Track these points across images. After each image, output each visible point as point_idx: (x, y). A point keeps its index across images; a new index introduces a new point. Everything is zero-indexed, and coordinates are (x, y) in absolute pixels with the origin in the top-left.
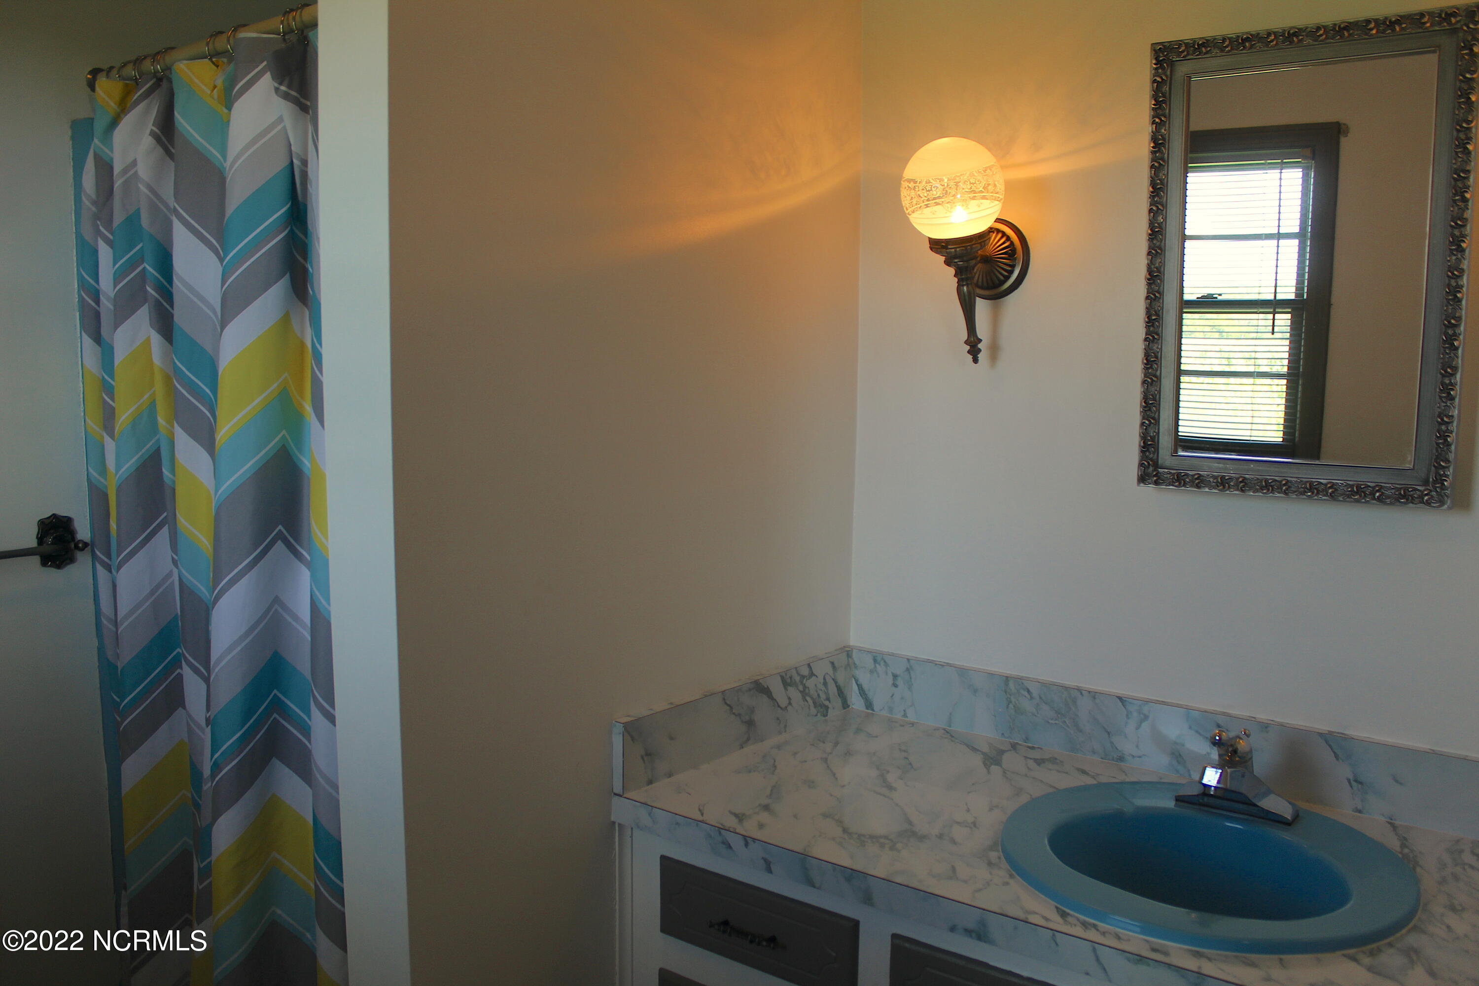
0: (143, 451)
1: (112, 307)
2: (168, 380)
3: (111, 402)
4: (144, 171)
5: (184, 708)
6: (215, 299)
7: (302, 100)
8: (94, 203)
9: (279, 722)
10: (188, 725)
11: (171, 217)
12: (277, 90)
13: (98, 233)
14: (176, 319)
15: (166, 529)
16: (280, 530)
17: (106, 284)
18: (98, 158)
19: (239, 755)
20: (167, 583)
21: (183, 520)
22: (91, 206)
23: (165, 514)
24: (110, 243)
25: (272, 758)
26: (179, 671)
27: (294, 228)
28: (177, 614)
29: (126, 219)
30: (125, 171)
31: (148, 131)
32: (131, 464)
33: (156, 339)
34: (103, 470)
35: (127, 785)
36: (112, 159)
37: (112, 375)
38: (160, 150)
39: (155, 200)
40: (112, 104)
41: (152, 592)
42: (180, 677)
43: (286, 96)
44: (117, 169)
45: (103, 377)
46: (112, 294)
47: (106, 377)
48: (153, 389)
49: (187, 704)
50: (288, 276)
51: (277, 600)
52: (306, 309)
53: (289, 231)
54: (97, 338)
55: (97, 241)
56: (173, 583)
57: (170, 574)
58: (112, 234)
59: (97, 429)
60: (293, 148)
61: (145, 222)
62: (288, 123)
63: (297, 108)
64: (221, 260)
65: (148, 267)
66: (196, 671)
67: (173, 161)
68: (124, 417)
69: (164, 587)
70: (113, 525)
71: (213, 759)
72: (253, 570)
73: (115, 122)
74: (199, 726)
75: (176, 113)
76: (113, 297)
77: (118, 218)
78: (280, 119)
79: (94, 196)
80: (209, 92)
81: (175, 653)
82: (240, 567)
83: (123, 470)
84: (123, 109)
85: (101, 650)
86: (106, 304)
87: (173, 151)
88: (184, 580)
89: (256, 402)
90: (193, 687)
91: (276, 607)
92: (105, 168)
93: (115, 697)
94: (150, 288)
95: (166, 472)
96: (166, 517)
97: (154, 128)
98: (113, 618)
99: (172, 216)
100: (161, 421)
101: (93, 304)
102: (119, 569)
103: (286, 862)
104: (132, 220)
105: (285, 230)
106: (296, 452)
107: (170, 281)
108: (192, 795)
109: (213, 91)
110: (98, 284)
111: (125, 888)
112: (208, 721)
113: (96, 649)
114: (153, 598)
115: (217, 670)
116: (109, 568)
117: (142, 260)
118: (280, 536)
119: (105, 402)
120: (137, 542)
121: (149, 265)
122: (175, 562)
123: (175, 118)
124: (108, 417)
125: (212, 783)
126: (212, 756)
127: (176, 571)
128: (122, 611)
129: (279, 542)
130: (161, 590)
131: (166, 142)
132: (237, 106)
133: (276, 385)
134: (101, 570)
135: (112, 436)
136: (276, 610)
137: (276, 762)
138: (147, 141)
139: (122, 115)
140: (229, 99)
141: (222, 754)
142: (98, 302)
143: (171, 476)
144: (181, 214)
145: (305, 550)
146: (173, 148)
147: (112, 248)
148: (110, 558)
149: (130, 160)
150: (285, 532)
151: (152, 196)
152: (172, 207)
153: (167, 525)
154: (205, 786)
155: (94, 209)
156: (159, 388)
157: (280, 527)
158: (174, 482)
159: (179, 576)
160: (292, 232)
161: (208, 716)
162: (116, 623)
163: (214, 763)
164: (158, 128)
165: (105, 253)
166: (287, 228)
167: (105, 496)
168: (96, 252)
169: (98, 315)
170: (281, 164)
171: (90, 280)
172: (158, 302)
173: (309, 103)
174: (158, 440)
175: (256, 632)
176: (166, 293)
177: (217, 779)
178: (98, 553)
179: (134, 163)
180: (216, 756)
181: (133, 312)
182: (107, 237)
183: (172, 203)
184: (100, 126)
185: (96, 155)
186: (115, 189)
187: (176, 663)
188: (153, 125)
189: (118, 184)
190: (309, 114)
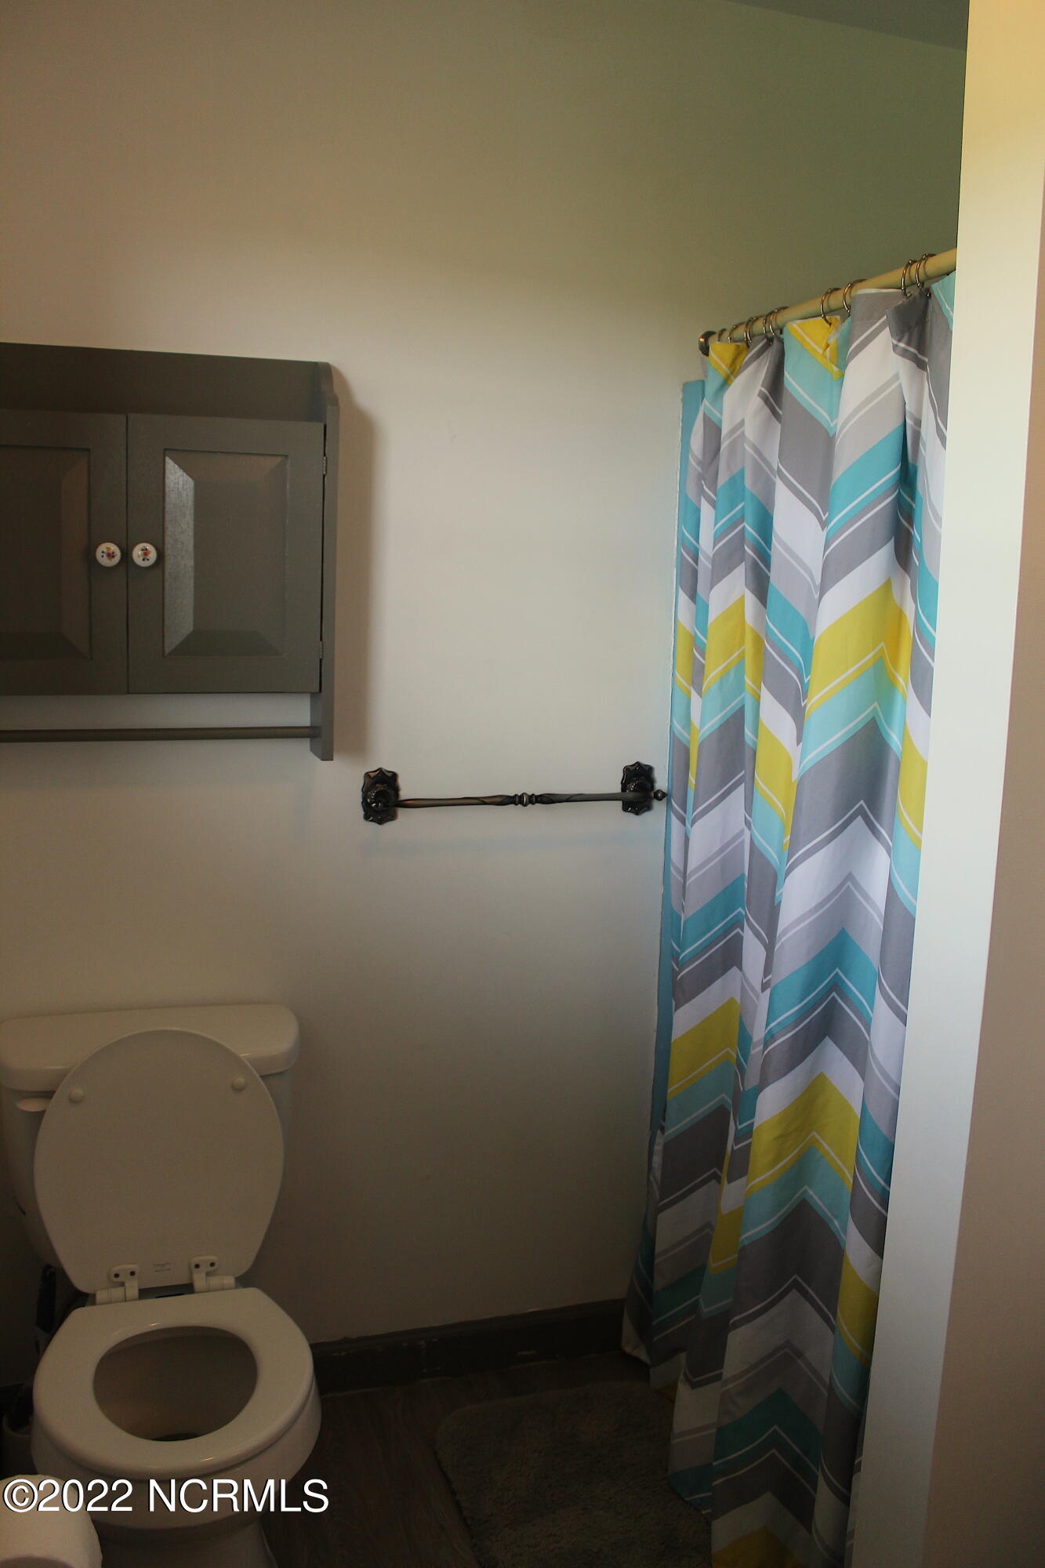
0: (728, 709)
1: (710, 567)
2: (758, 642)
3: (701, 659)
4: (750, 432)
5: (740, 968)
6: (816, 565)
7: (920, 356)
8: (700, 463)
9: (836, 1001)
10: (743, 987)
11: (773, 477)
12: (895, 347)
13: (702, 492)
14: (772, 580)
15: (742, 788)
16: (861, 805)
17: (706, 543)
18: (707, 421)
19: (794, 1029)
20: (737, 843)
21: (760, 783)
22: (696, 466)
23: (743, 772)
24: (713, 504)
25: (825, 1037)
26: (738, 930)
27: (903, 493)
28: (743, 874)
29: (730, 479)
30: (732, 431)
31: (757, 392)
32: (713, 722)
33: (750, 599)
34: (688, 723)
35: (677, 1033)
36: (721, 421)
37: (704, 632)
38: (767, 410)
39: (759, 460)
40: (724, 366)
41: (722, 850)
42: (739, 939)
43: (904, 354)
44: (724, 431)
45: (695, 633)
46: (711, 553)
47: (698, 634)
48: (743, 648)
49: (743, 966)
50: (892, 543)
51: (850, 877)
52: (907, 576)
53: (896, 497)
54: (693, 595)
55: (700, 501)
56: (743, 842)
57: (741, 833)
58: (715, 495)
59: (685, 684)
60: (907, 408)
61: (748, 483)
62: (904, 381)
63: (915, 365)
64: (824, 524)
65: (748, 528)
66: (757, 935)
67: (780, 421)
68: (712, 675)
69: (734, 845)
70: (692, 779)
71: (769, 1028)
72: (830, 844)
73: (726, 383)
74: (753, 989)
75: (786, 373)
76: (712, 556)
77: (722, 479)
78: (896, 377)
79: (700, 457)
80: (820, 351)
81: (736, 912)
82: (818, 839)
83: (706, 728)
84: (734, 370)
85: (666, 897)
86: (705, 564)
87: (781, 412)
88: (756, 844)
89: (850, 671)
90: (753, 951)
91: (849, 883)
92: (713, 431)
93: (674, 945)
94: (749, 548)
95: (748, 733)
96: (743, 775)
97: (763, 389)
98: (682, 869)
99: (775, 477)
100: (748, 681)
101: (692, 562)
102: (693, 822)
103: (825, 1145)
104: (736, 481)
105: (893, 493)
106: (885, 724)
107: (768, 542)
108: (738, 1056)
109: (825, 350)
110: (698, 543)
111: (663, 1129)
112: (764, 987)
113: (661, 897)
114: (722, 855)
115: (783, 939)
116: (683, 821)
117: (742, 519)
118: (860, 812)
119: (695, 658)
120: (713, 799)
121: (749, 525)
122: (748, 824)
123: (785, 379)
124: (697, 675)
125: (764, 1049)
126: (767, 1025)
127: (747, 833)
128: (692, 864)
129: (860, 817)
130: (731, 848)
131: (773, 402)
132: (852, 365)
133: (871, 654)
134: (675, 821)
135: (700, 693)
136: (848, 886)
137: (828, 1041)
138: (756, 402)
139: (732, 378)
140: (842, 357)
141: (778, 1024)
142: (696, 560)
143: (753, 737)
144: (785, 475)
145: (884, 829)
146: (781, 409)
147: (714, 508)
148: (685, 811)
149: (738, 420)
150: (866, 807)
151: (755, 456)
152: (776, 469)
153: (743, 785)
154: (753, 1049)
155: (699, 469)
156: (748, 647)
157: (862, 802)
158: (755, 744)
159: (751, 839)
160: (899, 495)
161: (764, 981)
162: (684, 875)
163: (769, 1031)
164: (767, 390)
165: (707, 512)
166: (895, 491)
167: (687, 751)
168: (699, 510)
169: (695, 573)
170: (892, 424)
171: (690, 537)
172: (756, 564)
173: (927, 360)
174: (743, 699)
175: (828, 906)
176: (764, 556)
177: (769, 1049)
178: (673, 803)
179: (742, 423)
180: (772, 1025)
181: (730, 570)
182: (710, 497)
183: (775, 462)
184: (711, 387)
185: (705, 417)
186: (722, 449)
187: (738, 923)
188: (762, 386)
189: (724, 446)
190: (926, 370)
